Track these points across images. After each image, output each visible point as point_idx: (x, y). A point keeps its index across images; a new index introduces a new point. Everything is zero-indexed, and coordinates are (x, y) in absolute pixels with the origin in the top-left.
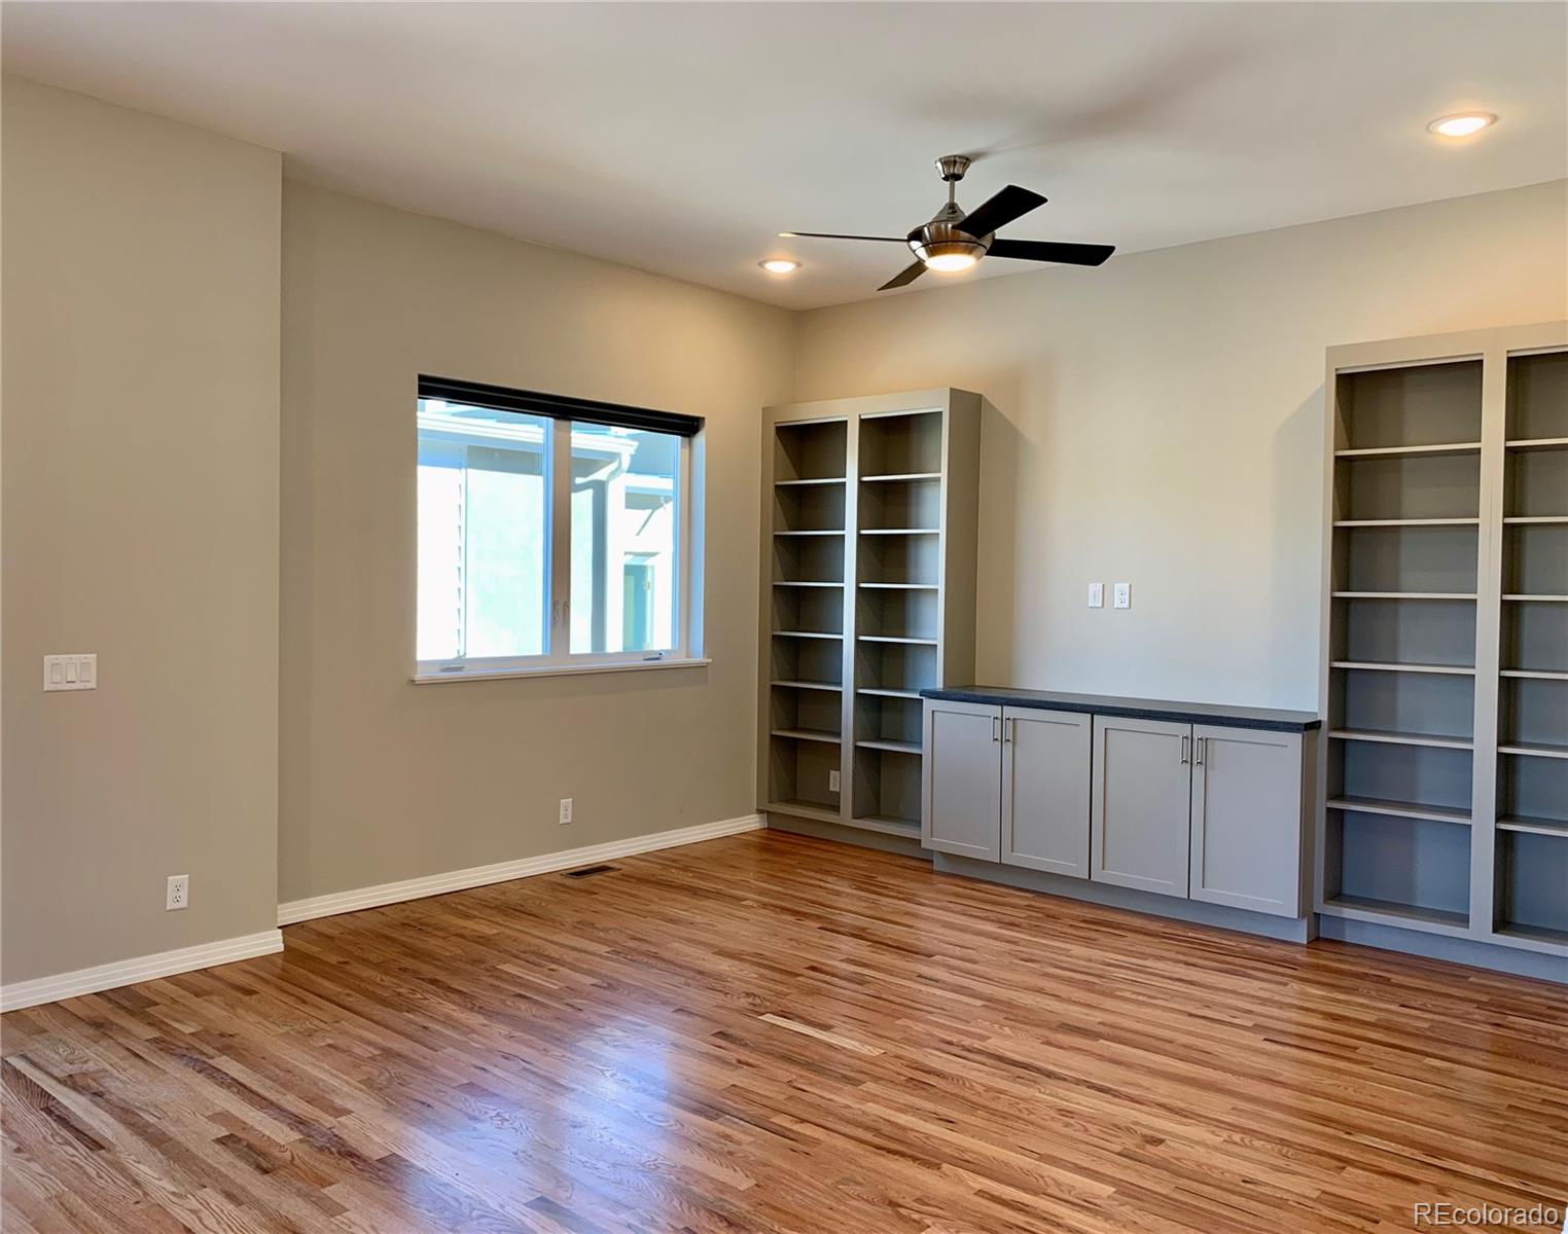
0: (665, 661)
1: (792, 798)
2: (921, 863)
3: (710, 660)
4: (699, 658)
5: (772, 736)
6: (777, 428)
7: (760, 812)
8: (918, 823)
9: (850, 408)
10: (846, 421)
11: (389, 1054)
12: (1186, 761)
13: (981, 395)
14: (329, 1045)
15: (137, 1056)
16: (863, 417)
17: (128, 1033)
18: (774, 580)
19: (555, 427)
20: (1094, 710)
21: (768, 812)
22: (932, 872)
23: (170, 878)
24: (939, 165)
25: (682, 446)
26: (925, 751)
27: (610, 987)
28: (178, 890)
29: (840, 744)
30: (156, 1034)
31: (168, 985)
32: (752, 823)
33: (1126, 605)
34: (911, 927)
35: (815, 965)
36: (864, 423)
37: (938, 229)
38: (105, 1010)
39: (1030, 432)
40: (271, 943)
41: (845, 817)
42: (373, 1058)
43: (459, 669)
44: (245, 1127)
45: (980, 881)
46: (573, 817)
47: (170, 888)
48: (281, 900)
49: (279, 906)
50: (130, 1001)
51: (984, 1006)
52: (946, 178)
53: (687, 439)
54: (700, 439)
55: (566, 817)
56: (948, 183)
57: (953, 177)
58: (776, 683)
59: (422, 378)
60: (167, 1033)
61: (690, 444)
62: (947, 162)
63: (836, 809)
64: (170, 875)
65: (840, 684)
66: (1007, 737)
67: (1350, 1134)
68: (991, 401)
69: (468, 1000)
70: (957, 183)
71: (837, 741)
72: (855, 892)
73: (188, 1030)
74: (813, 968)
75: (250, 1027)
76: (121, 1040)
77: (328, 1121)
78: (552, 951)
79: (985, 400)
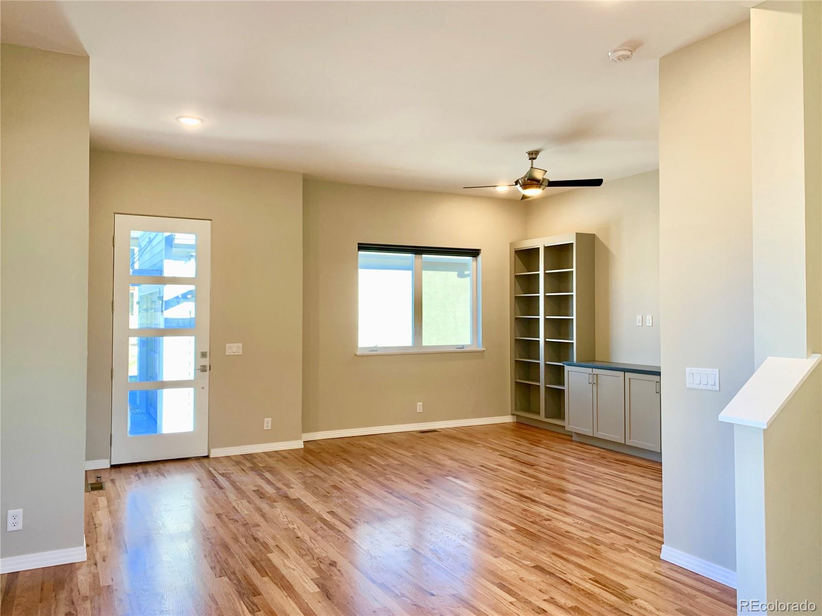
0: (465, 349)
1: (528, 410)
2: (567, 437)
3: (485, 349)
4: (481, 349)
5: (516, 382)
6: (516, 251)
7: (513, 415)
8: (564, 419)
9: (540, 241)
10: (539, 248)
11: (316, 476)
12: (658, 392)
13: (594, 235)
14: (300, 473)
15: (244, 471)
16: (545, 246)
17: (244, 465)
18: (515, 315)
19: (415, 257)
20: (625, 371)
21: (517, 415)
22: (572, 441)
23: (265, 419)
24: (527, 154)
25: (473, 261)
26: (566, 388)
27: (402, 465)
28: (268, 423)
29: (539, 386)
30: (251, 465)
31: (264, 455)
32: (508, 419)
33: (651, 325)
34: (537, 457)
35: (483, 465)
36: (546, 248)
37: (524, 180)
38: (241, 459)
39: (613, 249)
40: (298, 444)
41: (542, 417)
42: (310, 477)
43: (376, 351)
44: (263, 488)
45: (587, 444)
46: (423, 409)
47: (265, 423)
48: (303, 433)
49: (302, 434)
50: (249, 457)
51: (535, 482)
52: (530, 159)
53: (475, 258)
54: (480, 258)
55: (420, 410)
56: (530, 161)
57: (532, 159)
58: (516, 359)
59: (359, 244)
60: (255, 466)
61: (476, 260)
62: (530, 153)
63: (538, 413)
64: (266, 418)
65: (539, 359)
66: (595, 383)
67: (627, 526)
68: (599, 237)
69: (351, 464)
70: (534, 161)
71: (539, 384)
72: (529, 445)
73: (261, 465)
74: (482, 466)
75: (280, 467)
76: (242, 466)
77: (285, 489)
78: (392, 454)
79: (597, 237)
